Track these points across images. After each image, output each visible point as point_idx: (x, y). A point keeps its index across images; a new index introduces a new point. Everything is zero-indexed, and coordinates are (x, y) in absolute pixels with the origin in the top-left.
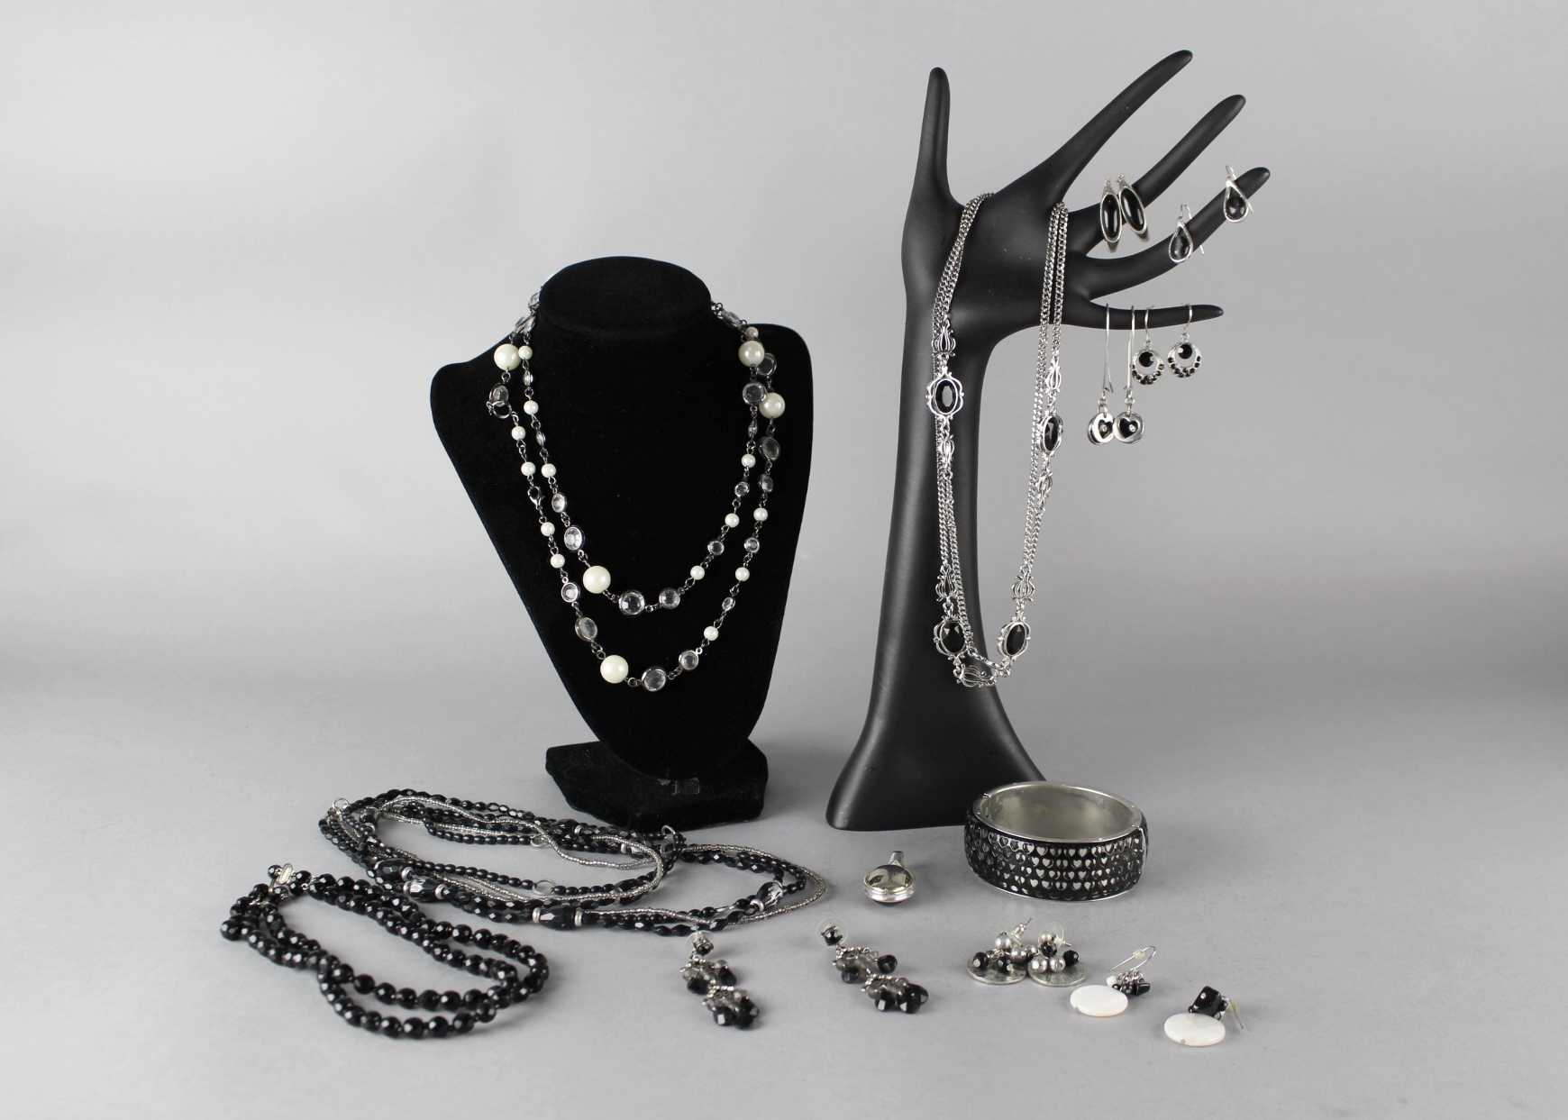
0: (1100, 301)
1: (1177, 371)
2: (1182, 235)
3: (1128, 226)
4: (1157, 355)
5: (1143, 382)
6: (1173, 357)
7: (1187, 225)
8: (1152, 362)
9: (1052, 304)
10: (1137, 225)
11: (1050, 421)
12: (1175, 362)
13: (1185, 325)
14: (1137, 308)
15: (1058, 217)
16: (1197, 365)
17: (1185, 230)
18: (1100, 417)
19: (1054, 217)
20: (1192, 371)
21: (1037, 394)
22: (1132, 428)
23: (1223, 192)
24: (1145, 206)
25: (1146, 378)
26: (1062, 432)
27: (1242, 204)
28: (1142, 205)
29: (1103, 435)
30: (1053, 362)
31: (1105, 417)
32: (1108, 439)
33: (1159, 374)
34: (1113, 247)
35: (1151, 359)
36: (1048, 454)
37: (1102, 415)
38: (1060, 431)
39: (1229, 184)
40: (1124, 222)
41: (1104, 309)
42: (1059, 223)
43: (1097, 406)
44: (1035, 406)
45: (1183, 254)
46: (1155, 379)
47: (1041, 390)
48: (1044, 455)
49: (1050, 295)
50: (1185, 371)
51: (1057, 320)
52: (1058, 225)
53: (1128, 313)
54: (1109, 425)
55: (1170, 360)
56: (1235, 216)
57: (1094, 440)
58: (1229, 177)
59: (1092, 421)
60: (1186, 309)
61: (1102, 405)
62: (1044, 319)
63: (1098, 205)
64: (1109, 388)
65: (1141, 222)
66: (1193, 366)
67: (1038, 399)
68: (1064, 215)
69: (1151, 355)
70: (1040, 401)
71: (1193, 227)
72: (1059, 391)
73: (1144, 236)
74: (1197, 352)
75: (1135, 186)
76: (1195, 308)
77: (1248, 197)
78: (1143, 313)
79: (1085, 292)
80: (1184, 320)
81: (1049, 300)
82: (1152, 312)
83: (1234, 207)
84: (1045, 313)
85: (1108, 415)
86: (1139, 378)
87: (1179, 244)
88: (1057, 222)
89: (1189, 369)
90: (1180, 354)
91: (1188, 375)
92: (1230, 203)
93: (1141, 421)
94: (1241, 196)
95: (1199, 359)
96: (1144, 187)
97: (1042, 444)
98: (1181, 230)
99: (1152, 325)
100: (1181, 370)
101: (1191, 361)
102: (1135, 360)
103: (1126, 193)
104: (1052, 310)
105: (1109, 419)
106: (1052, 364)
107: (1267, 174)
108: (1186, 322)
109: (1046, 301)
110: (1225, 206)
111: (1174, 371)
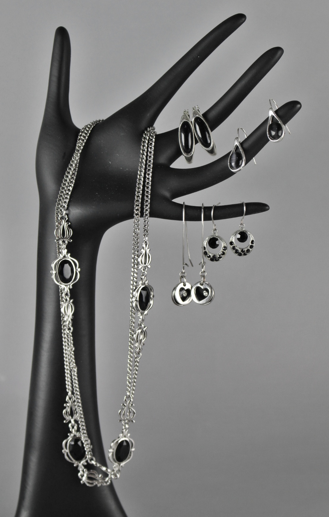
0: (178, 200)
1: (237, 252)
2: (237, 151)
3: (199, 144)
4: (221, 239)
5: (212, 260)
6: (234, 241)
7: (242, 144)
8: (218, 245)
9: (142, 204)
10: (206, 144)
11: (143, 289)
12: (235, 244)
13: (241, 217)
14: (206, 205)
15: (148, 138)
16: (251, 247)
17: (240, 147)
18: (181, 285)
19: (145, 138)
20: (248, 251)
21: (133, 269)
22: (205, 293)
23: (267, 120)
24: (212, 131)
25: (214, 256)
26: (153, 296)
27: (279, 128)
28: (209, 129)
29: (184, 299)
30: (144, 246)
31: (185, 285)
32: (187, 302)
33: (224, 254)
34: (189, 160)
35: (217, 242)
36: (142, 314)
37: (182, 284)
38: (152, 296)
39: (271, 113)
40: (196, 142)
41: (180, 206)
42: (149, 142)
43: (179, 277)
44: (132, 278)
45: (238, 165)
46: (220, 257)
47: (136, 266)
48: (139, 314)
49: (141, 196)
50: (242, 251)
51: (146, 215)
52: (148, 144)
53: (200, 208)
54: (189, 291)
55: (231, 243)
56: (274, 138)
57: (177, 303)
58: (271, 108)
59: (175, 289)
60: (241, 205)
61: (182, 277)
62: (137, 214)
63: (178, 129)
64: (189, 263)
65: (209, 142)
66: (249, 248)
67: (134, 272)
68: (152, 136)
69: (217, 240)
70: (135, 275)
71: (246, 145)
72: (149, 266)
73: (212, 152)
74: (251, 237)
75: (204, 115)
76: (248, 205)
77: (285, 123)
78: (210, 208)
79: (167, 194)
80: (240, 214)
81: (140, 200)
82: (216, 208)
83: (273, 131)
84: (137, 210)
85: (187, 284)
86: (209, 256)
87: (234, 158)
88: (147, 142)
89: (246, 250)
90: (238, 239)
91: (245, 254)
92: (271, 128)
93: (211, 288)
94: (280, 122)
95: (252, 242)
96: (211, 115)
97: (136, 306)
98: (237, 147)
99: (216, 218)
100: (240, 251)
101: (248, 243)
102: (205, 243)
103: (197, 120)
104: (142, 208)
105: (188, 286)
106: (143, 248)
107: (299, 106)
108: (242, 215)
109: (137, 201)
110: (267, 131)
111: (234, 251)
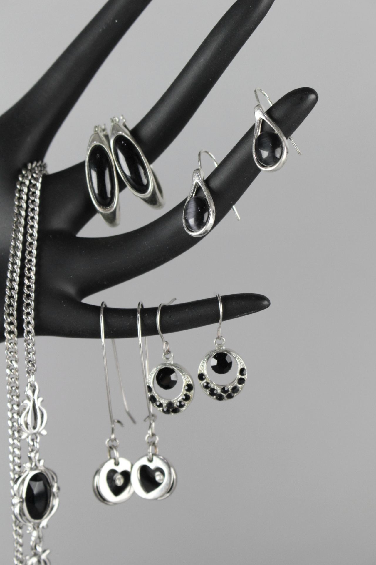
0: (92, 300)
1: (212, 392)
2: (200, 195)
3: (129, 189)
4: (181, 370)
5: (167, 412)
6: (205, 372)
7: (207, 182)
8: (175, 383)
9: (20, 311)
10: (141, 188)
11: (35, 478)
12: (208, 378)
13: (215, 325)
14: (147, 305)
15: (27, 182)
16: (241, 381)
17: (203, 187)
18: (110, 465)
19: (22, 183)
20: (235, 390)
21: (11, 441)
22: (158, 477)
23: (252, 130)
24: (151, 161)
25: (170, 404)
26: (59, 488)
27: (276, 143)
28: (144, 158)
29: (117, 491)
30: (29, 392)
31: (117, 464)
32: (125, 495)
33: (187, 398)
34: (111, 219)
35: (173, 377)
36: (36, 527)
37: (112, 461)
38: (55, 489)
39: (259, 115)
40: (122, 187)
41: (95, 310)
42: (29, 190)
43: (106, 450)
44: (11, 457)
45: (200, 222)
46: (181, 406)
47: (16, 434)
48: (30, 527)
49: (16, 296)
50: (224, 390)
51: (29, 332)
52: (27, 195)
53: (132, 312)
54: (126, 475)
55: (201, 377)
56: (266, 163)
57: (103, 499)
58: (258, 106)
59: (98, 472)
60: (213, 301)
61: (111, 448)
62: (10, 332)
63: (83, 163)
65: (145, 181)
66: (236, 383)
67: (13, 445)
68: (36, 179)
69: (172, 371)
70: (17, 452)
71: (215, 183)
72: (44, 432)
73: (153, 201)
74: (239, 363)
75: (134, 132)
76: (226, 299)
77: (288, 134)
78: (153, 311)
79: (71, 290)
80: (215, 318)
81: (15, 304)
82: (166, 310)
83: (264, 149)
84: (11, 323)
85: (121, 460)
86: (161, 405)
87: (192, 209)
88: (26, 190)
89: (230, 388)
90: (214, 368)
91: (230, 397)
92: (260, 143)
93: (169, 467)
94: (276, 132)
95: (242, 371)
96: (147, 132)
97: (21, 510)
98: (198, 189)
99: (166, 329)
100: (219, 391)
101: (233, 374)
102: (151, 379)
103: (120, 141)
104: (20, 321)
105: (124, 465)
106: (28, 398)
107: (313, 97)
108: (217, 321)
109: (10, 305)
110: (254, 150)
111: (208, 391)
